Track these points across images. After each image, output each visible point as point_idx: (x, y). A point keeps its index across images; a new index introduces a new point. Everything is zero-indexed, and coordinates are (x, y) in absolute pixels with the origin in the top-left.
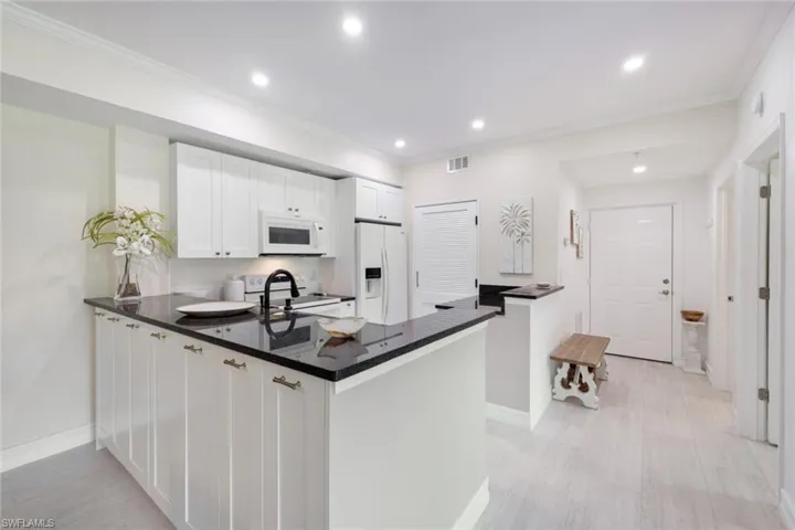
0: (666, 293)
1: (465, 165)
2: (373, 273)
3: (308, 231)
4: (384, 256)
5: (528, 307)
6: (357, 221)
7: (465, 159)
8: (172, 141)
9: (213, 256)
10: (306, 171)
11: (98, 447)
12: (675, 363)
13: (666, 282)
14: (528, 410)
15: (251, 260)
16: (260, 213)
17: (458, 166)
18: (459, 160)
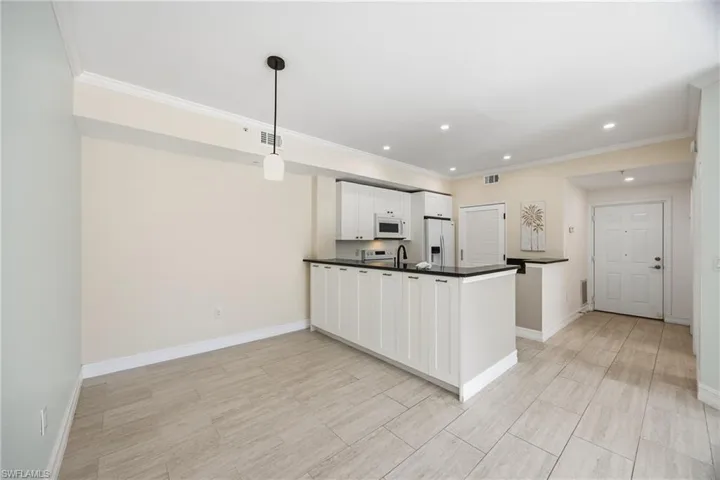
0: (658, 267)
1: (497, 180)
2: (436, 250)
3: (397, 225)
4: (442, 240)
5: (541, 269)
6: (426, 218)
7: (497, 177)
9: (354, 239)
10: (395, 189)
11: (312, 329)
12: (665, 320)
13: (658, 259)
14: (540, 329)
15: (368, 241)
16: (375, 215)
17: (491, 181)
18: (492, 177)
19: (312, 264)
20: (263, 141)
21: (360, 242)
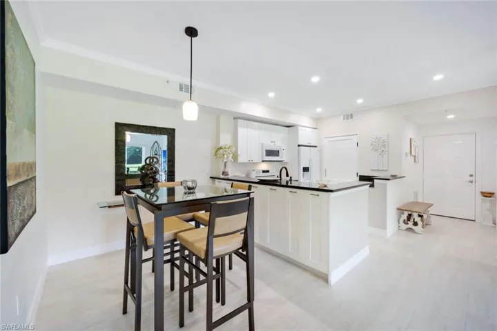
0: (471, 182)
1: (352, 117)
2: (306, 169)
3: (279, 151)
4: (310, 162)
5: (386, 184)
6: (299, 146)
7: (352, 115)
8: (235, 118)
9: (247, 161)
10: (276, 125)
12: (477, 220)
13: (471, 176)
14: (386, 229)
15: (257, 163)
16: (262, 144)
17: (348, 119)
18: (348, 116)
19: (216, 180)
20: (181, 90)
21: (252, 164)
